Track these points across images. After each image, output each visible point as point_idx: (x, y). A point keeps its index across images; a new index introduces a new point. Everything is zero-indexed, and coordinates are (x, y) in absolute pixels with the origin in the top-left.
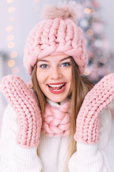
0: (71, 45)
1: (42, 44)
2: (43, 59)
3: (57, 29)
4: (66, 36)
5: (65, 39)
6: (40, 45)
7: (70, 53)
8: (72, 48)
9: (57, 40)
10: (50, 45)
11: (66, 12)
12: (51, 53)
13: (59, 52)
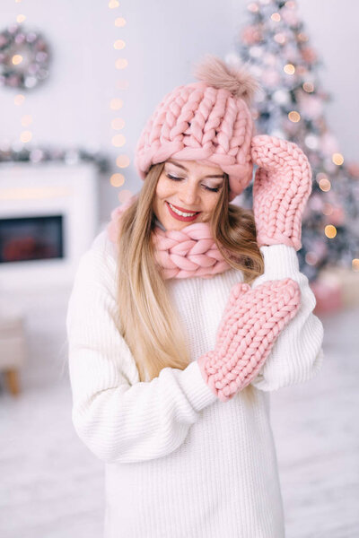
0: (236, 157)
1: (189, 135)
2: (180, 163)
3: (222, 118)
4: (233, 136)
5: (230, 141)
6: (184, 135)
7: (230, 170)
8: (236, 163)
9: (215, 140)
10: (201, 145)
11: (241, 83)
12: (199, 160)
13: (213, 163)
